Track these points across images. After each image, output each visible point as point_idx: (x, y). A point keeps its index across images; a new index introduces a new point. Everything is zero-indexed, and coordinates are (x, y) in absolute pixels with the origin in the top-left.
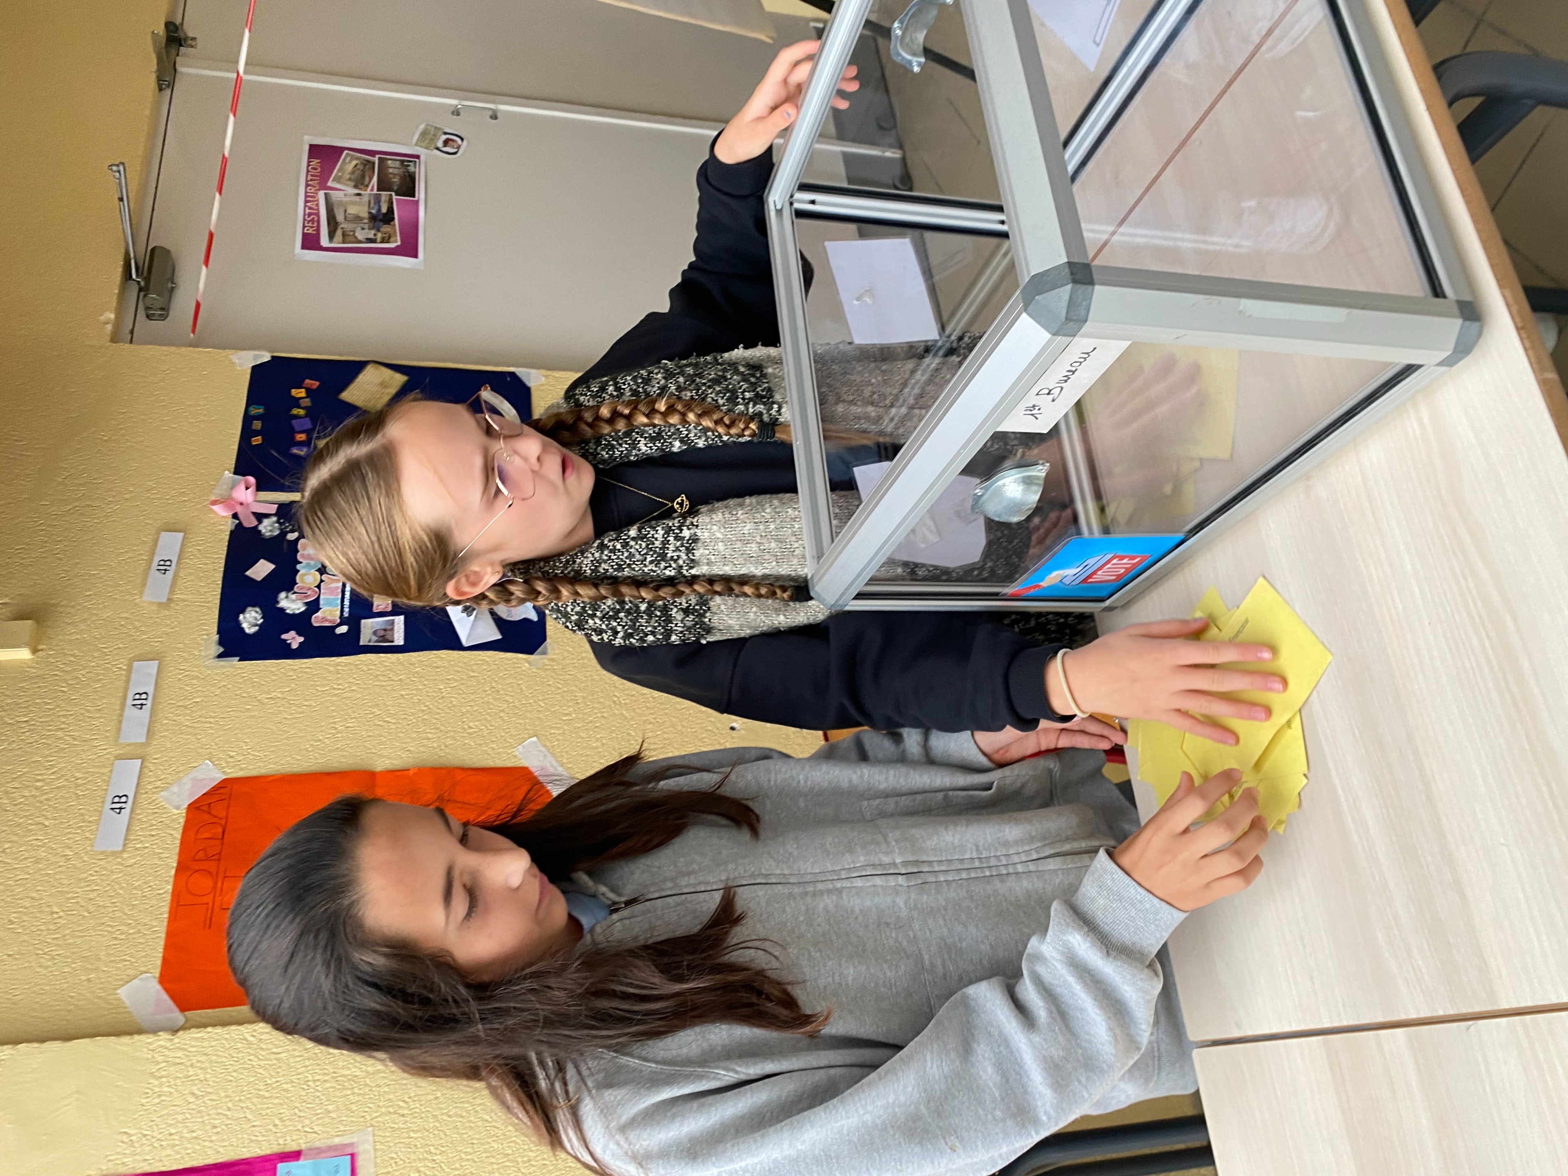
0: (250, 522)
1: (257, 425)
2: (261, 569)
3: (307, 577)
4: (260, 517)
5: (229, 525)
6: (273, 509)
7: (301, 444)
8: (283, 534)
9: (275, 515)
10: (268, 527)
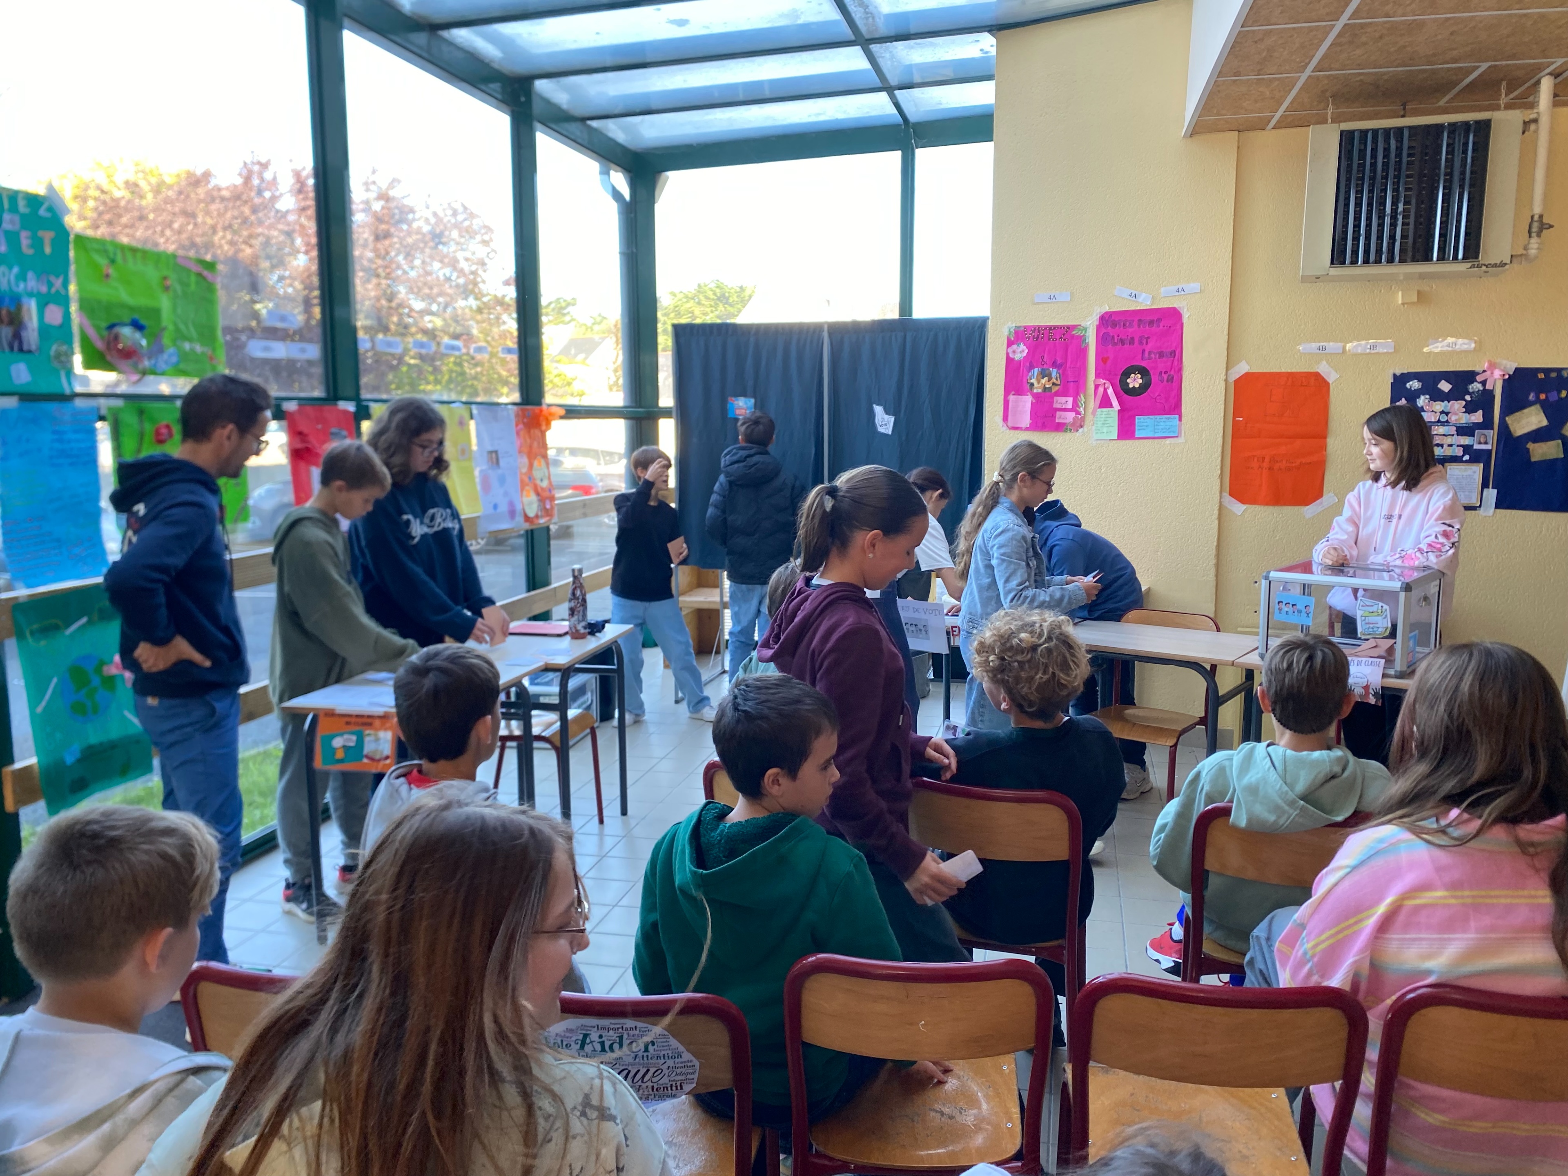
0: (1479, 378)
1: (1554, 375)
2: (1445, 386)
3: (1439, 406)
4: (1484, 383)
5: (1477, 369)
6: (1489, 386)
7: (1537, 397)
8: (1470, 394)
9: (1484, 389)
10: (1476, 387)
